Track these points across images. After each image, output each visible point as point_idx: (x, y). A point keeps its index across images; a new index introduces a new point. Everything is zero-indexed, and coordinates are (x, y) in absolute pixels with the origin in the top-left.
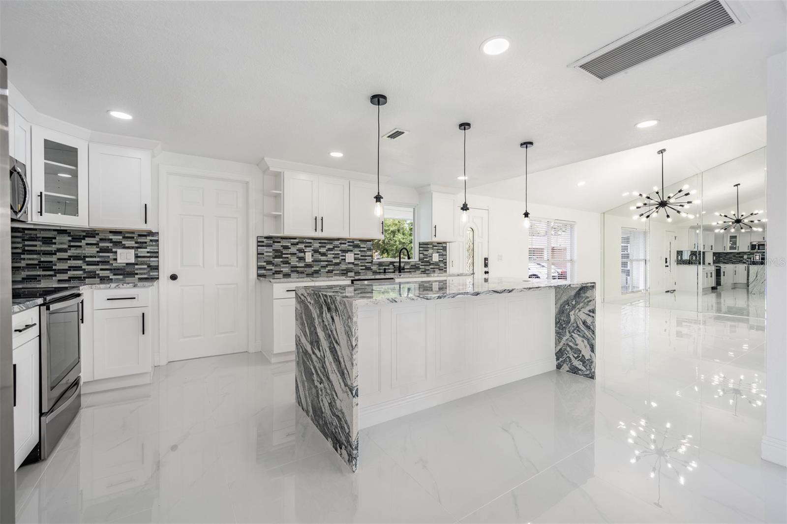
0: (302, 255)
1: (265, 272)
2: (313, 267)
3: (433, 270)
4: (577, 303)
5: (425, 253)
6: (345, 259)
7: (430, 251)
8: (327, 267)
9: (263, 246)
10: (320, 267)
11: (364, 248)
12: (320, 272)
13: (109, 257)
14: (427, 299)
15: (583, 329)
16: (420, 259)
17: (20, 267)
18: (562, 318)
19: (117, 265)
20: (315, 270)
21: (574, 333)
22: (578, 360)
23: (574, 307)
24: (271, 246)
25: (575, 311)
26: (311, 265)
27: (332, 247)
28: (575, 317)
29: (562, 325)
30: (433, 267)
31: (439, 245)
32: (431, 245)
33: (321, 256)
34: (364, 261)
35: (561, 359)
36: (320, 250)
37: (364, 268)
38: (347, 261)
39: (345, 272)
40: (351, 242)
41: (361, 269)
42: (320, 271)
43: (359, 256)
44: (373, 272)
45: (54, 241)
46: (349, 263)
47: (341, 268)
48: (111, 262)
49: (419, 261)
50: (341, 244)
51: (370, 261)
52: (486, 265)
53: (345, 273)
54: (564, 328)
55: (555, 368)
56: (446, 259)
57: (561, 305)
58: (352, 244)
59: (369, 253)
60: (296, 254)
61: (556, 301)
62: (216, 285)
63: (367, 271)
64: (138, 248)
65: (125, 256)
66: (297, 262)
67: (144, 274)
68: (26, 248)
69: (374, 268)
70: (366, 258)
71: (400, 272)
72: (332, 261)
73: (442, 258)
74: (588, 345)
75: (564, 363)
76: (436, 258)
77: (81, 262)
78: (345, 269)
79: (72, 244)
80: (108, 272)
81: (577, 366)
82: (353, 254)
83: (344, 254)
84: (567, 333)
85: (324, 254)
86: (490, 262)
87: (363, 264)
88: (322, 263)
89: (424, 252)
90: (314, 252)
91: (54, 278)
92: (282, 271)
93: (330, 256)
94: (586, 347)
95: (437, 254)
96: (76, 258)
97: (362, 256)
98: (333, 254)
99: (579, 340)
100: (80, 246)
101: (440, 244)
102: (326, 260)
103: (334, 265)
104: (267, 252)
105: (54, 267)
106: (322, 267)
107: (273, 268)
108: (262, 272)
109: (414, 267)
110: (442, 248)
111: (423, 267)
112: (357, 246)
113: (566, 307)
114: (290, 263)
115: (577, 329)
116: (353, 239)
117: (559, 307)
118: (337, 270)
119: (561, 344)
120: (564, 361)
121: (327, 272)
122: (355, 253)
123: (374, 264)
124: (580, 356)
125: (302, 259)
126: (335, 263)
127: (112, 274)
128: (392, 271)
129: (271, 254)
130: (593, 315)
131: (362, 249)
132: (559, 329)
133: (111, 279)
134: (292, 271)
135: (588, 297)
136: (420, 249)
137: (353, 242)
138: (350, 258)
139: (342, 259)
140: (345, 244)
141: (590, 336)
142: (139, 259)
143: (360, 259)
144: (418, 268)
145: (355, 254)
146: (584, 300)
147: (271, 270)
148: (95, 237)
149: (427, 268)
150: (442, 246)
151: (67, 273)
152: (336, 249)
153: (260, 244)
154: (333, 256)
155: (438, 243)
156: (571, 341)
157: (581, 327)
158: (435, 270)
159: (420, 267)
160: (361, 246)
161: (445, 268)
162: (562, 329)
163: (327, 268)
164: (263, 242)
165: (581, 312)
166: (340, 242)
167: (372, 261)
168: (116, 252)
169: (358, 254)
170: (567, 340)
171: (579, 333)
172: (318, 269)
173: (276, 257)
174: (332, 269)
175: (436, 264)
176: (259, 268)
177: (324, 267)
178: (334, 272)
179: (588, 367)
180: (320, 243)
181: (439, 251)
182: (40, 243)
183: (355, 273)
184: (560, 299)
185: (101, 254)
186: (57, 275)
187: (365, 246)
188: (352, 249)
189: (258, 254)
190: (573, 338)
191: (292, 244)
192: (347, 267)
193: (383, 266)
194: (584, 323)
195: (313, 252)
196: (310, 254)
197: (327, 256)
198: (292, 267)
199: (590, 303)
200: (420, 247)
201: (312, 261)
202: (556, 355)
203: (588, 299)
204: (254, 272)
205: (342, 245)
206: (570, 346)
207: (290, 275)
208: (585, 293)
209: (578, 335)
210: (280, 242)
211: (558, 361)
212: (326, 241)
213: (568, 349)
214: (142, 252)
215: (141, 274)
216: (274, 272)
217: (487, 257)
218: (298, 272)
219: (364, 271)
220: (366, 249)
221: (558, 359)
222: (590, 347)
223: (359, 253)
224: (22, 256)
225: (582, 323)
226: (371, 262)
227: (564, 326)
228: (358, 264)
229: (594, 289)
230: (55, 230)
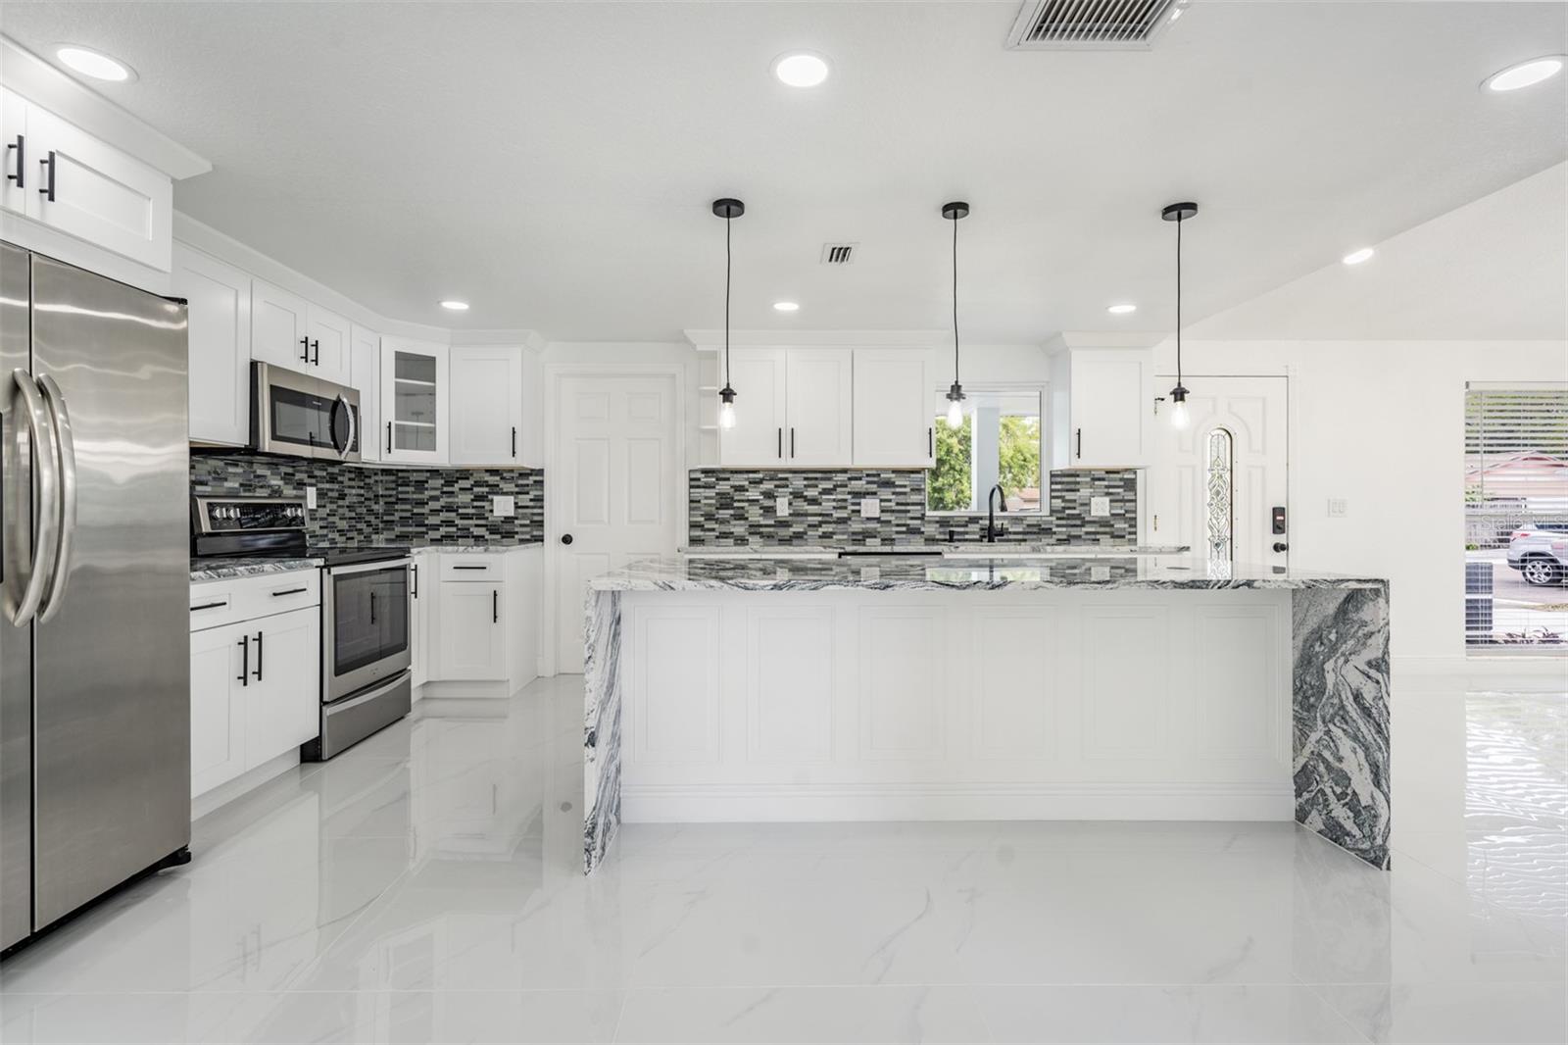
0: (768, 503)
1: (702, 533)
2: (791, 526)
3: (1093, 537)
4: (1342, 638)
5: (1069, 496)
6: (859, 511)
7: (1085, 492)
8: (821, 526)
9: (698, 487)
10: (806, 526)
11: (905, 486)
12: (805, 537)
13: (484, 507)
14: (746, 589)
15: (1355, 716)
16: (1052, 512)
17: (393, 521)
18: (1308, 679)
19: (493, 519)
20: (794, 533)
21: (1335, 725)
22: (1344, 806)
23: (1333, 649)
24: (714, 487)
25: (1336, 662)
26: (787, 522)
27: (832, 487)
28: (1337, 678)
29: (1308, 698)
30: (1093, 530)
31: (1112, 476)
32: (1085, 476)
33: (809, 504)
34: (903, 515)
35: (1306, 795)
36: (805, 494)
37: (904, 529)
38: (863, 514)
39: (860, 537)
40: (874, 475)
41: (898, 533)
42: (805, 533)
43: (893, 504)
44: (926, 540)
45: (426, 485)
46: (868, 519)
47: (851, 530)
48: (486, 515)
49: (1051, 515)
50: (850, 479)
51: (920, 516)
52: (1279, 528)
53: (859, 540)
54: (1313, 706)
55: (1292, 817)
56: (1135, 512)
57: (1306, 641)
58: (875, 479)
59: (915, 498)
60: (757, 501)
61: (1294, 630)
62: (628, 554)
63: (911, 536)
64: (518, 493)
65: (503, 506)
66: (761, 515)
67: (526, 533)
68: (400, 496)
69: (930, 530)
70: (909, 508)
71: (991, 540)
72: (832, 515)
73: (1121, 508)
74: (1366, 765)
75: (1312, 806)
76: (1101, 507)
77: (453, 514)
78: (860, 530)
79: (445, 489)
80: (484, 529)
81: (1341, 821)
82: (878, 501)
83: (858, 501)
84: (1319, 722)
85: (813, 501)
86: (1293, 520)
87: (903, 522)
88: (809, 518)
89: (1064, 494)
90: (794, 497)
91: (426, 536)
92: (732, 533)
93: (827, 505)
94: (1361, 769)
95: (1107, 499)
96: (449, 508)
97: (898, 504)
98: (834, 500)
99: (1346, 746)
100: (453, 493)
101: (1118, 472)
102: (819, 512)
103: (835, 522)
104: (706, 498)
105: (426, 522)
106: (809, 526)
107: (716, 526)
108: (698, 533)
109: (1035, 530)
110: (1122, 483)
111: (1064, 529)
112: (888, 484)
113: (1317, 649)
114: (747, 519)
115: (1341, 713)
116: (876, 469)
117: (1301, 644)
118: (843, 533)
119: (1307, 752)
120: (1312, 802)
121: (820, 537)
122: (883, 497)
123: (930, 522)
124: (1347, 794)
125: (769, 511)
126: (838, 518)
127: (488, 533)
128: (977, 537)
129: (713, 501)
130: (1378, 676)
131: (898, 490)
132: (1302, 708)
133: (487, 540)
134: (750, 534)
135: (1364, 624)
136: (1054, 487)
137: (879, 475)
138: (870, 507)
139: (853, 511)
140: (860, 479)
141: (1369, 738)
142: (520, 511)
143: (893, 511)
144: (1048, 532)
145: (881, 501)
146: (1357, 632)
147: (713, 530)
148: (468, 479)
149: (1075, 531)
150: (1121, 480)
151: (439, 530)
152: (838, 489)
153: (693, 483)
154: (834, 504)
155: (1107, 472)
156: (1327, 747)
157: (1349, 708)
158: (1098, 537)
159: (1054, 529)
160: (897, 483)
161: (1130, 533)
162: (1308, 711)
163: (820, 529)
164: (699, 479)
165: (1350, 665)
166: (849, 475)
167: (923, 515)
168: (492, 501)
169: (890, 501)
170: (1318, 742)
171: (1345, 727)
172: (802, 530)
173: (722, 507)
174: (831, 530)
175: (1103, 523)
176: (693, 526)
177: (815, 526)
178: (835, 537)
179: (1367, 830)
180: (806, 479)
181: (1111, 490)
182: (413, 489)
183: (882, 540)
184: (1302, 623)
185: (475, 504)
186: (430, 532)
187: (906, 483)
188: (874, 490)
189: (691, 501)
190: (1331, 738)
191: (750, 483)
192: (864, 526)
193: (952, 526)
194: (1357, 697)
195: (791, 497)
196: (785, 501)
197: (820, 504)
198: (751, 526)
199: (1369, 642)
200: (1052, 483)
201: (790, 515)
202: (1296, 783)
203: (1366, 629)
204: (683, 534)
205: (853, 482)
206: (1325, 761)
207: (748, 540)
208: (1357, 610)
209: (1344, 730)
210: (728, 479)
211: (1300, 800)
212: (819, 475)
213: (1322, 768)
214: (524, 500)
215: (523, 533)
216: (717, 534)
217: (1284, 506)
218: (762, 535)
219: (904, 536)
220: (908, 490)
221: (1298, 795)
222: (1372, 772)
223: (894, 497)
224: (396, 507)
225: (1351, 698)
226: (922, 517)
227: (1312, 700)
228: (890, 522)
229: (1381, 601)
230: (428, 471)
